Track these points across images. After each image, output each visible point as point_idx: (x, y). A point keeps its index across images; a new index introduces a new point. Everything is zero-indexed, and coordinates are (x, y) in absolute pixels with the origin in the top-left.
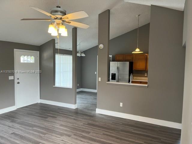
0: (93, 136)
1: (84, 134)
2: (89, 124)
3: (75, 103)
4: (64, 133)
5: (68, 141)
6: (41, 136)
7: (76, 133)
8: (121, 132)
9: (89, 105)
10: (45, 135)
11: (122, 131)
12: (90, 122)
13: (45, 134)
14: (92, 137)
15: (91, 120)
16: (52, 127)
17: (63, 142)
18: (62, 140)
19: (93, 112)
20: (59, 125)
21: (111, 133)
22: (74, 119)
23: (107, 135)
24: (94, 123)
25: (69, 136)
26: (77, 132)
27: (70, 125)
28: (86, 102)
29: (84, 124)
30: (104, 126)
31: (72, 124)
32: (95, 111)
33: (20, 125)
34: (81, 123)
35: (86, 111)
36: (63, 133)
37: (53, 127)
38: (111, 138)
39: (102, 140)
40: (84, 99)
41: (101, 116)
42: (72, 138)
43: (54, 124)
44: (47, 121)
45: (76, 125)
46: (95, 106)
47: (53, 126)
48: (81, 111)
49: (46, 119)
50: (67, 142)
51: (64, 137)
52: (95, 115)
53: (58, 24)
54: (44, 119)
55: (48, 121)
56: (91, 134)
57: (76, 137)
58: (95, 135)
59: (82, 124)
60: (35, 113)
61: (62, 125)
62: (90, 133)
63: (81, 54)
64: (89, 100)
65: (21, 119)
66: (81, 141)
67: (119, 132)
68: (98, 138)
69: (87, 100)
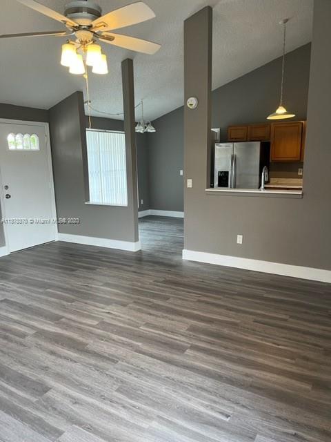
0: (175, 305)
1: (155, 301)
2: (166, 282)
3: (136, 240)
4: (114, 300)
5: (122, 315)
6: (64, 305)
7: (139, 299)
8: (237, 297)
9: (168, 243)
10: (73, 304)
11: (240, 294)
12: (169, 277)
13: (72, 301)
14: (173, 307)
15: (171, 274)
16: (86, 287)
17: (111, 316)
18: (109, 313)
19: (176, 258)
20: (101, 284)
21: (215, 298)
22: (135, 272)
23: (207, 303)
24: (179, 279)
25: (124, 305)
26: (141, 298)
27: (125, 283)
28: (161, 238)
29: (155, 281)
30: (199, 286)
31: (130, 282)
32: (181, 255)
33: (18, 285)
34: (149, 279)
35: (161, 255)
36: (111, 299)
37: (89, 288)
38: (216, 309)
39: (195, 312)
40: (155, 233)
41: (193, 265)
42: (131, 308)
43: (90, 281)
44: (75, 276)
45: (139, 284)
46: (180, 245)
47: (90, 285)
48: (150, 255)
49: (74, 273)
50: (119, 316)
51: (114, 307)
52: (181, 263)
53: (84, 43)
54: (68, 272)
55: (78, 277)
56: (171, 300)
57: (138, 307)
58: (180, 302)
59: (151, 281)
60: (49, 260)
61: (107, 284)
62: (168, 299)
63: (146, 127)
64: (166, 234)
65: (21, 273)
66: (150, 314)
67: (234, 297)
68: (187, 308)
69: (162, 234)
